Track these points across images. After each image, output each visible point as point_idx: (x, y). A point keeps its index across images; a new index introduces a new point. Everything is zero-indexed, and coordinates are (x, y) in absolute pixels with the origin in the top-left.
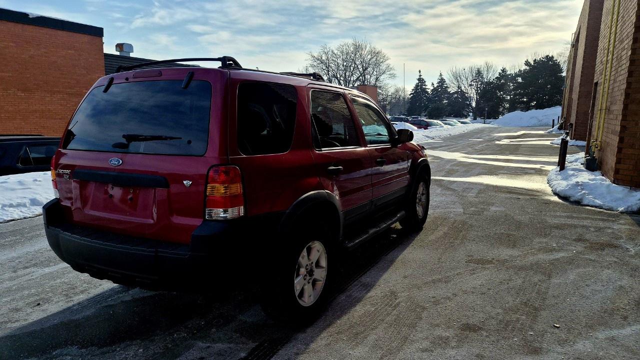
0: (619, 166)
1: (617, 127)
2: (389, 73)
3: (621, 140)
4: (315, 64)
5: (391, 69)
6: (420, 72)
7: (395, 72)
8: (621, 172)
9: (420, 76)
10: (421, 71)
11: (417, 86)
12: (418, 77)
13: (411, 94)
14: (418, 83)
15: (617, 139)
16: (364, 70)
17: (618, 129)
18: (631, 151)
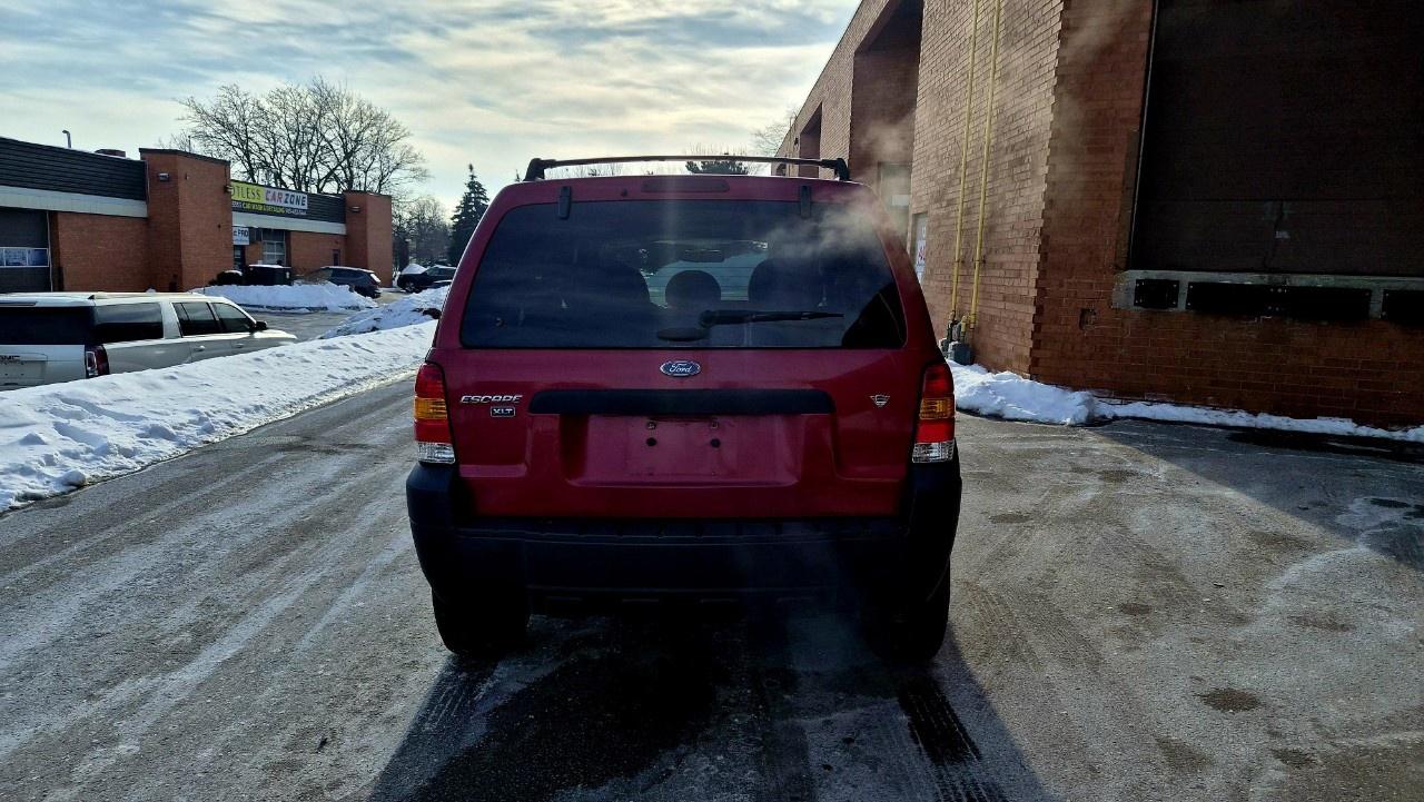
0: (1038, 354)
1: (1031, 291)
2: (409, 166)
3: (1040, 310)
4: (209, 131)
5: (416, 157)
6: (471, 168)
7: (423, 166)
8: (1042, 362)
9: (473, 177)
10: (474, 166)
11: (467, 199)
12: (469, 180)
13: (456, 217)
14: (470, 194)
15: (1032, 310)
16: (348, 155)
17: (1034, 293)
18: (1054, 328)
